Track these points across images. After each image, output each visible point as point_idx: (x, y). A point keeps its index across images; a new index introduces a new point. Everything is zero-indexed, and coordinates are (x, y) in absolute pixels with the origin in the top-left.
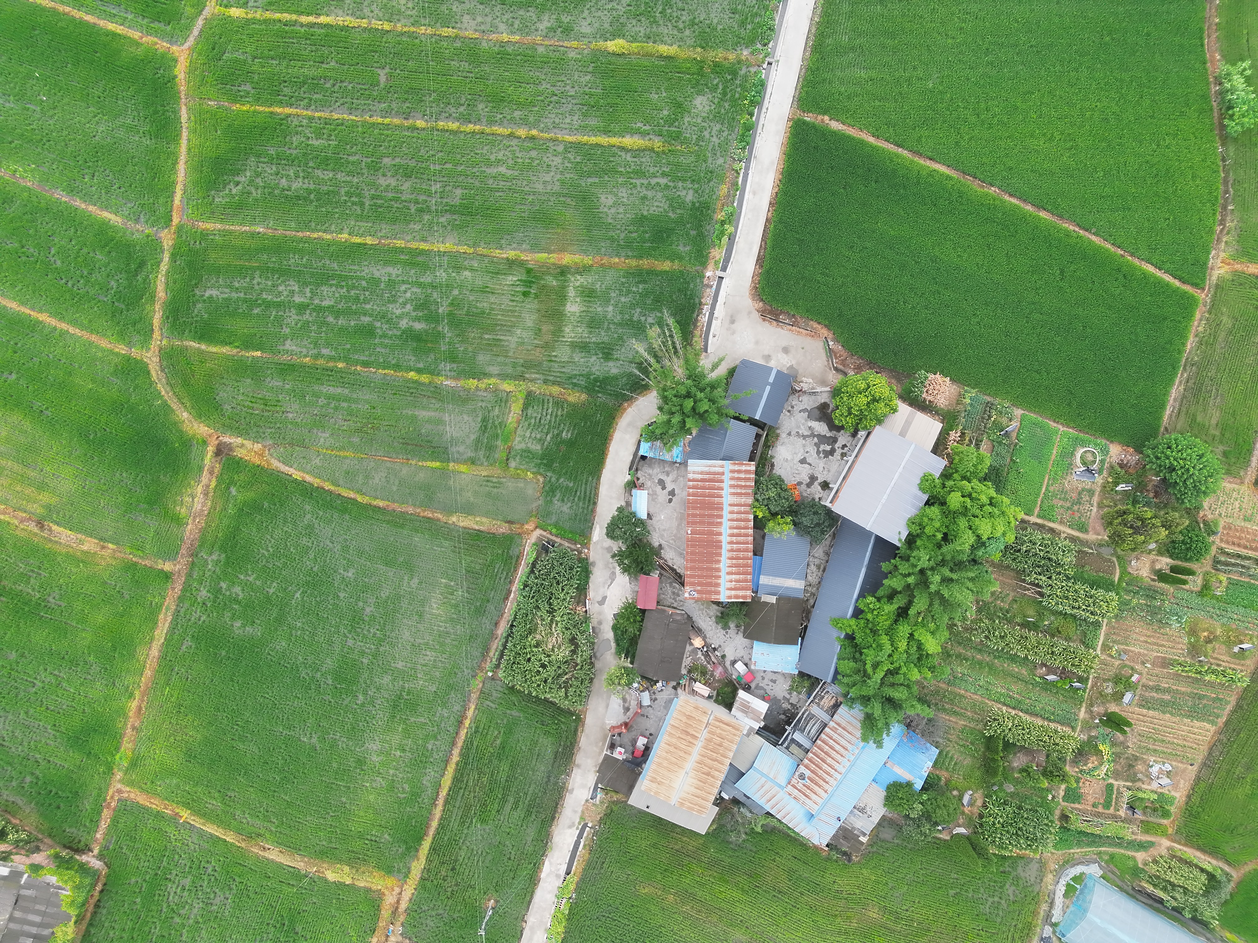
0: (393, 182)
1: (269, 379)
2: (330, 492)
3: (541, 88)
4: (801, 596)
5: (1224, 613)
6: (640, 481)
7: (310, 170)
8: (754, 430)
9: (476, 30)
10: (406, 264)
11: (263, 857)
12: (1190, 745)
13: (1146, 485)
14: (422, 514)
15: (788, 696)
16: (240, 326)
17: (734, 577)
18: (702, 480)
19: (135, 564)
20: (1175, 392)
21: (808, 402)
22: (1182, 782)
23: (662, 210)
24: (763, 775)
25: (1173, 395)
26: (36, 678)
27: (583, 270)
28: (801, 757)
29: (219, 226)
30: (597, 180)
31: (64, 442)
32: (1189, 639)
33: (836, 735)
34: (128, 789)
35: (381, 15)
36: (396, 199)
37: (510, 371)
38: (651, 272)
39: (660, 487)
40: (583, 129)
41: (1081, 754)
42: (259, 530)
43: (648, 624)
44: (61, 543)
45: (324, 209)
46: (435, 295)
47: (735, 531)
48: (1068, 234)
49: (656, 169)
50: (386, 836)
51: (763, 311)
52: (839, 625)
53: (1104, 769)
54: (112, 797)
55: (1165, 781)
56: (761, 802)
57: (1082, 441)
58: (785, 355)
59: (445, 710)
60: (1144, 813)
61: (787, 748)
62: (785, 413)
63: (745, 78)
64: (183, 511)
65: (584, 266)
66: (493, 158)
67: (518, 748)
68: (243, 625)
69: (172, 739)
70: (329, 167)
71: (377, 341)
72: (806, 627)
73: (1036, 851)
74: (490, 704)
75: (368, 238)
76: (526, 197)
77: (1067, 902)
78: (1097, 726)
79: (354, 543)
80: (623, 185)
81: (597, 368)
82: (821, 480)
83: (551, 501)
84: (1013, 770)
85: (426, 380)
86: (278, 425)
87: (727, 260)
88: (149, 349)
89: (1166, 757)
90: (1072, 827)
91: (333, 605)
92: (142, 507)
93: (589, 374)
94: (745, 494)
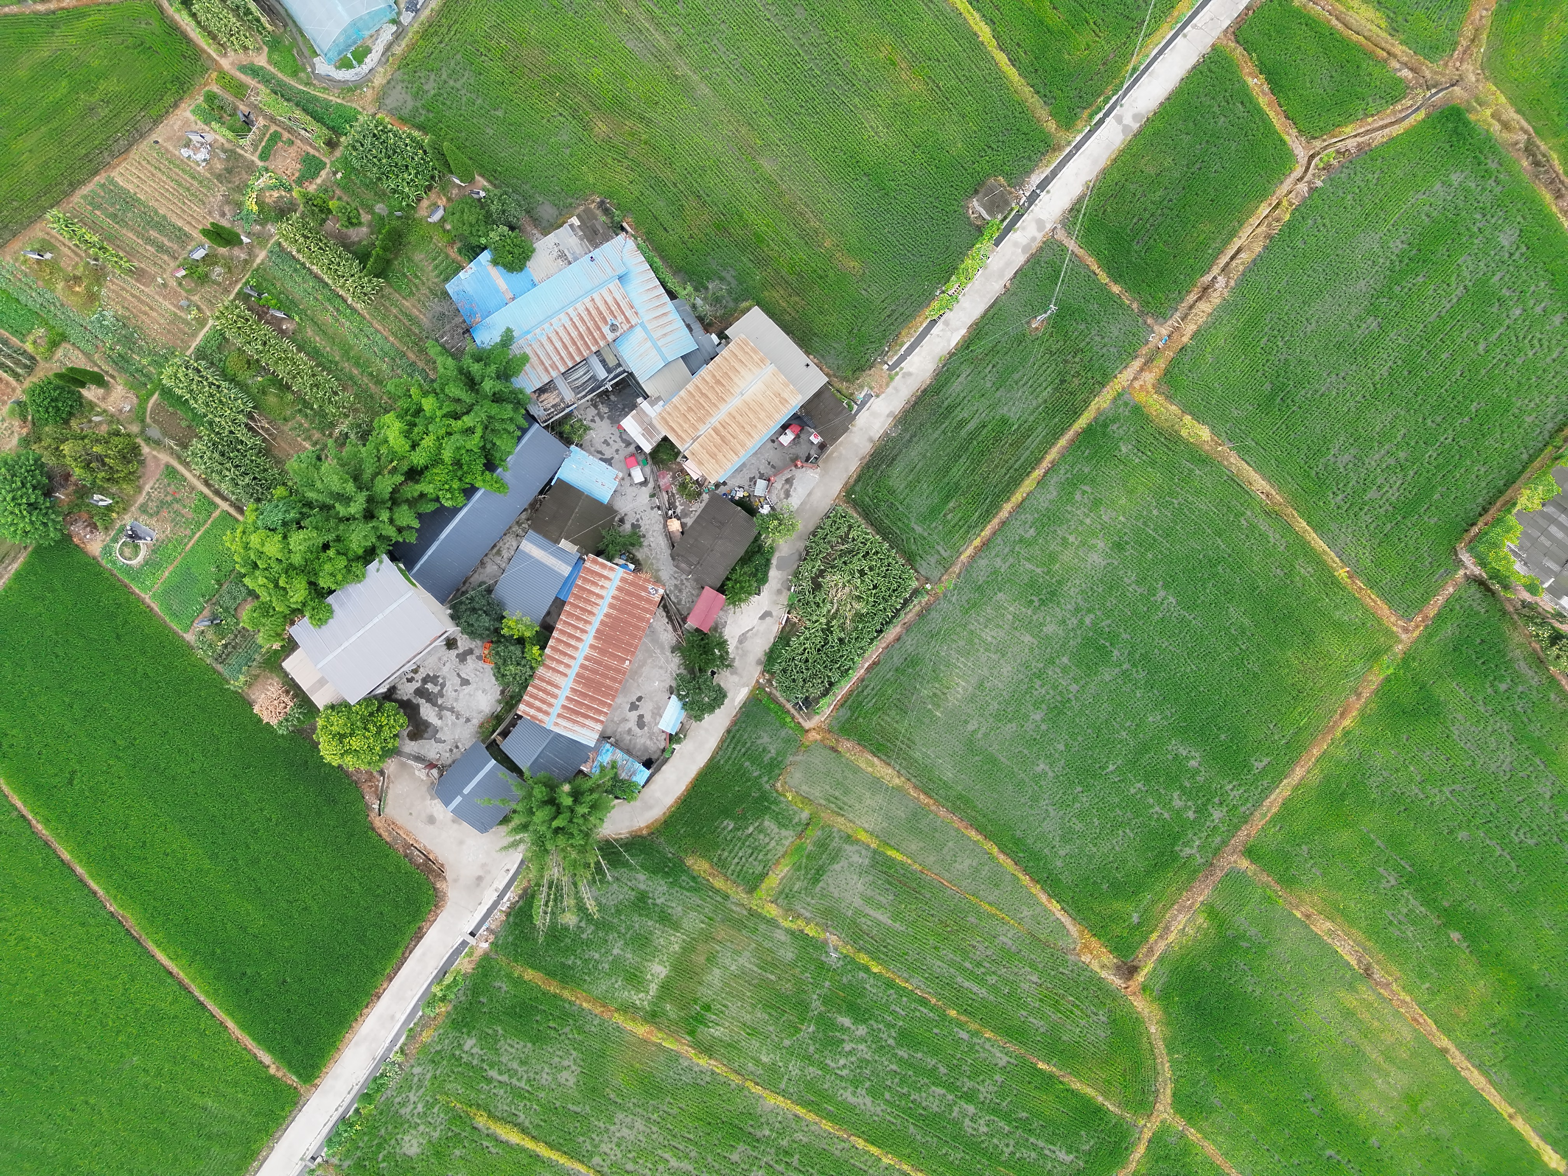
1: (1042, 1030)
2: (1026, 871)
4: (531, 532)
5: (45, 304)
6: (664, 736)
8: (508, 746)
10: (829, 1099)
11: (1272, 486)
12: (148, 167)
13: (75, 492)
14: (932, 802)
15: (597, 419)
16: (1048, 1104)
17: (597, 590)
18: (586, 717)
19: (1280, 881)
21: (430, 749)
22: (176, 127)
23: (508, 1041)
24: (659, 350)
26: (1448, 799)
27: (627, 1009)
28: (607, 349)
30: (570, 1106)
31: (1302, 1055)
32: (99, 290)
33: (554, 359)
34: (1395, 629)
37: (762, 927)
38: (551, 974)
39: (645, 720)
41: (282, 212)
42: (1124, 861)
43: (722, 573)
44: (1354, 941)
46: (812, 1049)
47: (573, 642)
48: (47, 821)
49: (494, 1091)
50: (1124, 449)
51: (439, 875)
52: (498, 485)
53: (261, 182)
54: (1417, 627)
55: (195, 138)
56: (675, 316)
57: (128, 574)
58: (435, 814)
59: (998, 566)
60: (235, 109)
61: (619, 365)
62: (463, 747)
63: (348, 1154)
64: (1201, 919)
65: (625, 1012)
67: (932, 488)
68: (1187, 758)
69: (1321, 663)
71: (901, 1023)
72: (541, 493)
73: (379, 123)
74: (942, 552)
75: (860, 1147)
76: (659, 1120)
77: (369, 43)
78: (248, 235)
79: (1023, 800)
80: (541, 1088)
81: (660, 889)
82: (454, 653)
83: (777, 754)
84: (370, 225)
85: (862, 955)
86: (1053, 973)
87: (457, 952)
88: (1163, 1122)
89: (183, 165)
90: (325, 131)
91: (1075, 740)
92: (1245, 944)
93: (671, 885)
94: (543, 680)
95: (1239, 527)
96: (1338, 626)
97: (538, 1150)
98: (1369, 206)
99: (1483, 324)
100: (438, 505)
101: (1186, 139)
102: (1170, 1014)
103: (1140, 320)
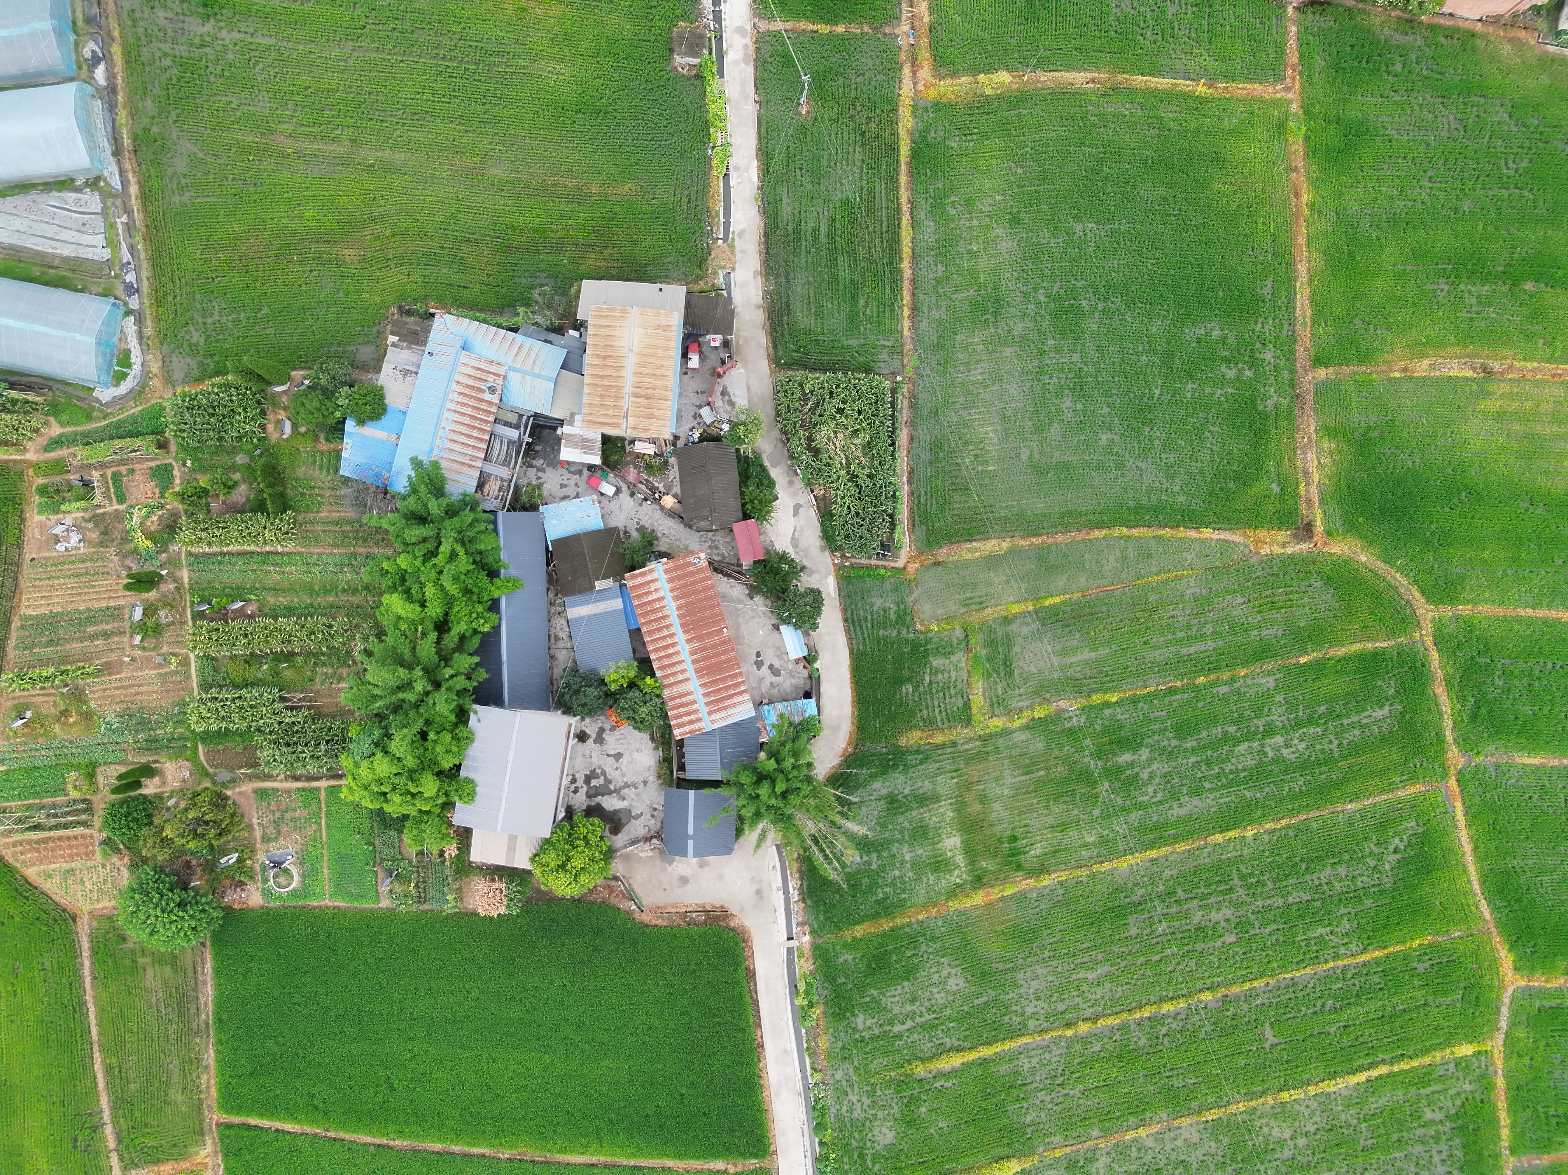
0: (1215, 916)
1: (1280, 634)
2: (1161, 526)
3: (1080, 1087)
4: (567, 600)
5: (58, 752)
6: (801, 665)
7: (1317, 896)
8: (691, 773)
9: (1179, 1128)
10: (1166, 825)
11: (1091, 71)
12: (43, 583)
13: (204, 870)
14: (1045, 537)
15: (540, 474)
16: (1334, 685)
17: (655, 596)
18: (731, 697)
19: (1360, 363)
20: (208, 993)
21: (637, 828)
22: (37, 536)
24: (539, 376)
25: (209, 988)
26: (1431, 188)
27: (955, 892)
28: (501, 412)
29: (1400, 794)
30: (976, 1002)
31: (1493, 477)
32: (89, 707)
33: (469, 452)
34: (1278, 96)
35: (1296, 1106)
36: (1204, 896)
37: (1000, 742)
38: (876, 916)
39: (776, 666)
40: (1013, 1056)
41: (171, 528)
42: (1230, 453)
43: (735, 504)
44: (1456, 357)
45: (1285, 856)
46: (1119, 800)
47: (671, 651)
48: (400, 1133)
49: (910, 1040)
50: (954, 145)
51: (727, 917)
52: (510, 584)
53: (136, 520)
54: (1294, 79)
55: (59, 530)
56: (529, 342)
57: (298, 897)
58: (683, 874)
59: (937, 317)
60: (68, 482)
61: (521, 416)
62: (659, 805)
64: (1326, 444)
65: (955, 896)
66: (1107, 985)
67: (836, 302)
68: (1208, 334)
69: (1246, 172)
70: (1295, 907)
71: (1168, 723)
72: (548, 565)
73: (184, 395)
74: (887, 343)
75: (1221, 841)
76: (1052, 953)
77: (123, 346)
78: (162, 566)
79: (1112, 476)
80: (944, 1007)
81: (899, 781)
82: (590, 742)
83: (898, 605)
84: (244, 481)
85: (1094, 697)
86: (1250, 583)
87: (790, 963)
88: (1433, 620)
89: (67, 559)
90: (150, 438)
91: (1111, 395)
92: (1375, 434)
93: (905, 771)
94: (674, 698)
95: (1095, 125)
96: (1232, 132)
97: (981, 1054)
100: (479, 636)
102: (1366, 536)
103: (880, 36)
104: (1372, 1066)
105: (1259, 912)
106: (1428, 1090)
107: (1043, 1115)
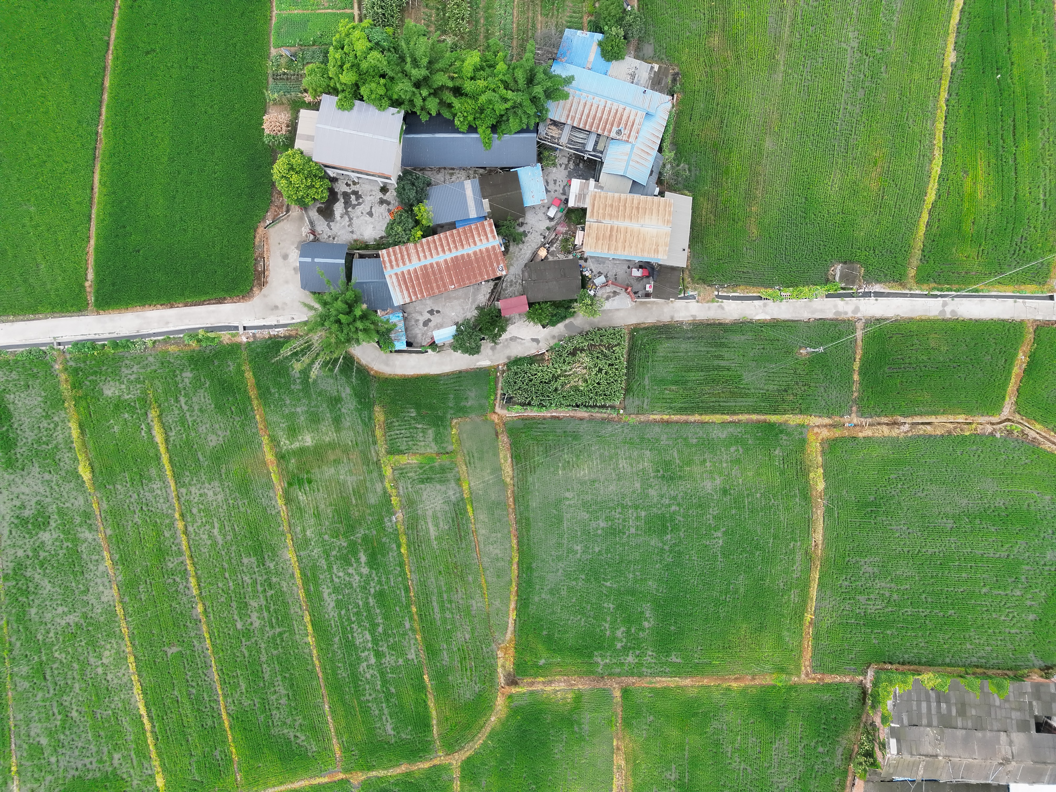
0: (255, 615)
1: (444, 662)
2: (518, 585)
3: (140, 522)
4: (477, 181)
6: (430, 340)
7: (267, 684)
8: (357, 262)
9: (111, 588)
10: (317, 584)
11: (823, 544)
14: (513, 507)
15: (563, 166)
16: (409, 698)
17: (477, 239)
18: (407, 289)
19: (624, 719)
21: (321, 225)
24: (628, 165)
26: (739, 769)
27: (274, 440)
28: (605, 139)
29: (334, 740)
30: (200, 453)
33: (577, 116)
34: (803, 668)
35: (124, 667)
36: (268, 608)
37: (375, 474)
38: (258, 385)
39: (430, 324)
40: (162, 477)
42: (566, 632)
43: (539, 297)
44: (626, 783)
45: (294, 663)
46: (334, 553)
47: (440, 249)
48: (117, 58)
49: (174, 408)
50: (777, 452)
51: (260, 285)
52: (487, 141)
54: (814, 679)
56: (651, 160)
58: (290, 256)
59: (662, 438)
61: (602, 152)
62: (336, 241)
63: (77, 360)
64: (570, 696)
65: (272, 441)
66: (209, 542)
67: (674, 370)
68: (646, 619)
69: (753, 646)
70: (260, 669)
71: (386, 588)
72: (502, 169)
74: (645, 404)
75: (305, 620)
76: (231, 505)
79: (553, 553)
80: (196, 431)
81: (350, 405)
82: (381, 195)
83: (470, 407)
85: (404, 537)
86: (478, 643)
87: (228, 328)
88: (450, 764)
91: (607, 554)
92: (576, 729)
93: (357, 409)
94: (407, 251)
95: (787, 546)
96: (780, 637)
97: (163, 456)
98: (1008, 471)
99: (997, 580)
100: (451, 118)
101: (964, 348)
102: (508, 721)
103: (851, 403)
104: (150, 718)
105: (257, 644)
106: (134, 756)
107: (122, 496)
